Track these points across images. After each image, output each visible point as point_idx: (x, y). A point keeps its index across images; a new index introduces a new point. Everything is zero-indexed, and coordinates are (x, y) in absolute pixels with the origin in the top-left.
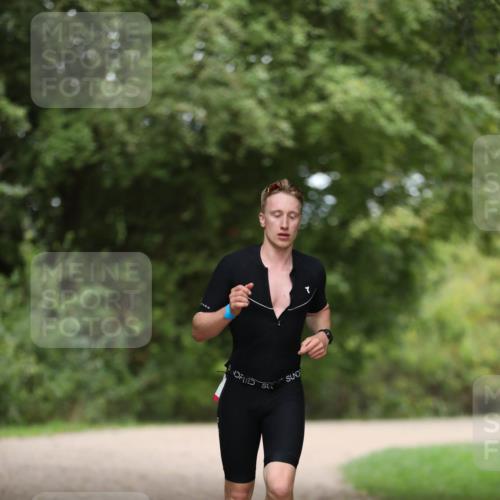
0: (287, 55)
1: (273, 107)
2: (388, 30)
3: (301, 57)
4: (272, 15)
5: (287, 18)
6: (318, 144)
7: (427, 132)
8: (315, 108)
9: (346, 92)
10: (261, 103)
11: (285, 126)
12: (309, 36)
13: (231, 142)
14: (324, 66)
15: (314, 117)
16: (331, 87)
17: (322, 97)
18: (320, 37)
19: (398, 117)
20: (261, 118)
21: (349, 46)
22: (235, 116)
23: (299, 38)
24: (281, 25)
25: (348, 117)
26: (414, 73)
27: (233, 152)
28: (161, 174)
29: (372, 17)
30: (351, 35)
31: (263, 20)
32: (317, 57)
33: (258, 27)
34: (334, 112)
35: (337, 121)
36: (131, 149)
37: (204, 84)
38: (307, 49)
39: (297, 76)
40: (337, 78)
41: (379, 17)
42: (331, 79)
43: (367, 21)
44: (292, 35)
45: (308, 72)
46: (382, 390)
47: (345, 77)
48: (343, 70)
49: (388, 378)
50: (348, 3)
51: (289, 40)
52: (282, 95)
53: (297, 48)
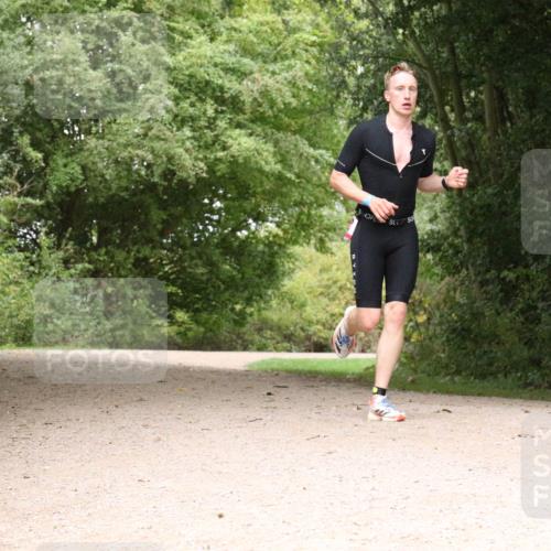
0: (203, 123)
1: (195, 154)
2: (265, 108)
3: (211, 124)
4: (193, 98)
5: (202, 101)
6: (223, 176)
7: (290, 171)
8: (221, 154)
9: (239, 144)
10: (187, 150)
11: (202, 165)
12: (216, 111)
13: (169, 174)
14: (226, 129)
15: (220, 160)
16: (230, 141)
17: (224, 148)
18: (222, 112)
19: (270, 159)
20: (188, 161)
21: (241, 118)
22: (170, 159)
23: (210, 112)
24: (198, 104)
25: (241, 160)
26: (280, 135)
27: (170, 181)
28: (123, 194)
29: (255, 99)
30: (242, 111)
31: (188, 101)
32: (222, 124)
33: (185, 104)
34: (233, 156)
35: (234, 162)
36: (108, 177)
37: (151, 139)
38: (215, 119)
39: (209, 134)
40: (234, 136)
41: (260, 100)
42: (231, 137)
43: (252, 103)
44: (206, 111)
45: (216, 133)
46: (257, 338)
47: (240, 135)
48: (238, 131)
49: (260, 330)
50: (240, 92)
51: (204, 113)
52: (200, 146)
53: (209, 118)
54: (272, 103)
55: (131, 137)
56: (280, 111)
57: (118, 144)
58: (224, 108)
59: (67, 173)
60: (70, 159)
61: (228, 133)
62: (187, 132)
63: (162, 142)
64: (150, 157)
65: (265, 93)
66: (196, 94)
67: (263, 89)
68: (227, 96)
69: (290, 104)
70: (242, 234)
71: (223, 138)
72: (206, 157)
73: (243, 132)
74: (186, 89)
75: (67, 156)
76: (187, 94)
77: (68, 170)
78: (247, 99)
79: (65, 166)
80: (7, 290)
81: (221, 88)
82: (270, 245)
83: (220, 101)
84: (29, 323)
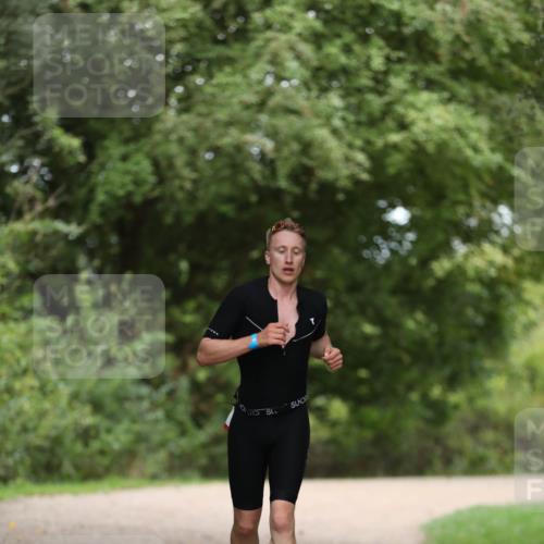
0: (365, 81)
1: (348, 137)
2: (476, 52)
3: (380, 82)
4: (349, 37)
5: (365, 39)
6: (399, 175)
8: (395, 138)
9: (428, 120)
10: (335, 132)
11: (361, 157)
12: (388, 59)
13: (302, 174)
14: (405, 92)
15: (395, 147)
16: (412, 115)
17: (403, 126)
18: (400, 61)
19: (484, 145)
20: (335, 148)
21: (432, 70)
22: (307, 147)
23: (378, 63)
24: (357, 48)
25: (431, 148)
26: (503, 99)
27: (305, 186)
29: (457, 37)
30: (435, 58)
31: (339, 42)
32: (398, 82)
33: (333, 49)
34: (416, 142)
35: (418, 152)
37: (273, 112)
38: (386, 73)
39: (375, 102)
40: (420, 105)
41: (466, 39)
42: (412, 106)
43: (452, 43)
44: (369, 58)
45: (386, 99)
46: (468, 443)
47: (428, 103)
48: (425, 96)
49: (474, 430)
50: (431, 23)
51: (367, 65)
52: (359, 123)
53: (376, 72)
54: (488, 43)
55: (237, 108)
56: (502, 55)
57: (216, 122)
58: (401, 54)
59: (127, 172)
60: (132, 147)
61: (410, 98)
62: (335, 100)
63: (293, 118)
64: (269, 145)
65: (475, 24)
66: (353, 28)
67: (472, 18)
68: (407, 31)
69: (520, 43)
70: (441, 267)
71: (400, 109)
72: (368, 142)
73: (434, 96)
74: (335, 19)
75: (127, 141)
76: (338, 28)
77: (130, 166)
78: (442, 35)
79: (125, 158)
80: (17, 385)
81: (398, 17)
82: (491, 284)
83: (396, 40)
84: (57, 441)
